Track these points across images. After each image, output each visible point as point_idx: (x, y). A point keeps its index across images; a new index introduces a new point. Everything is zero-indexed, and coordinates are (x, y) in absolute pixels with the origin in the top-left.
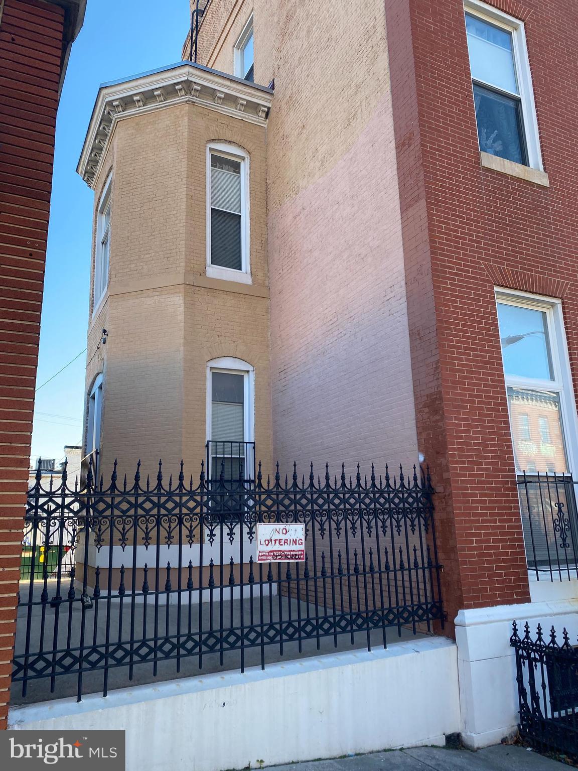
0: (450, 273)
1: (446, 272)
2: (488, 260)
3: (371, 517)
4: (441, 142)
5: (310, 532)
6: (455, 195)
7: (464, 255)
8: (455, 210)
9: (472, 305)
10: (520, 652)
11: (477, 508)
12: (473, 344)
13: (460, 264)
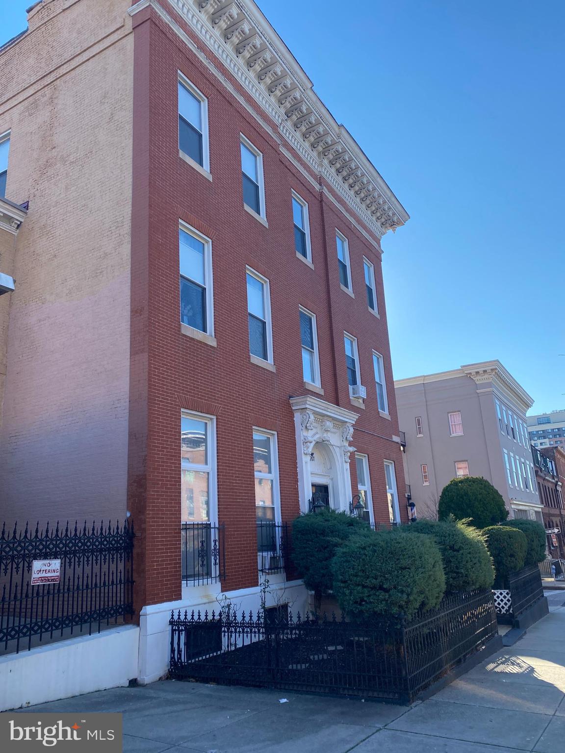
0: (158, 400)
1: (155, 400)
2: (180, 392)
3: (98, 553)
4: (160, 317)
5: (63, 565)
6: (165, 351)
7: (167, 389)
8: (164, 361)
9: (168, 420)
10: (174, 628)
11: (158, 545)
12: (167, 445)
13: (163, 395)
